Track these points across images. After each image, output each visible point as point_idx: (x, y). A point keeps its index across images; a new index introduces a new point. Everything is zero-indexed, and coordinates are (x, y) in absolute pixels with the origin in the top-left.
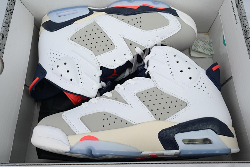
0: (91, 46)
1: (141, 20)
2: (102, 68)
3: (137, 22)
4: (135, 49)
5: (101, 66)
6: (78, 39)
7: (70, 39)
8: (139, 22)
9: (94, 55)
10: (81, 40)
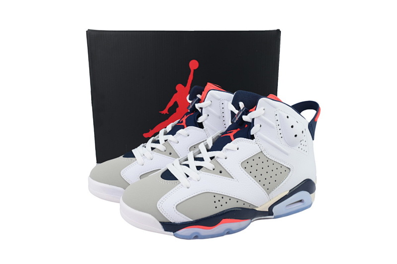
0: (268, 164)
1: (216, 205)
2: (252, 137)
3: (219, 201)
4: (214, 167)
5: (253, 139)
6: (282, 170)
7: (291, 170)
8: (217, 201)
9: (263, 152)
10: (280, 170)
